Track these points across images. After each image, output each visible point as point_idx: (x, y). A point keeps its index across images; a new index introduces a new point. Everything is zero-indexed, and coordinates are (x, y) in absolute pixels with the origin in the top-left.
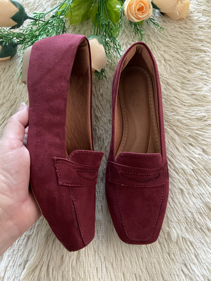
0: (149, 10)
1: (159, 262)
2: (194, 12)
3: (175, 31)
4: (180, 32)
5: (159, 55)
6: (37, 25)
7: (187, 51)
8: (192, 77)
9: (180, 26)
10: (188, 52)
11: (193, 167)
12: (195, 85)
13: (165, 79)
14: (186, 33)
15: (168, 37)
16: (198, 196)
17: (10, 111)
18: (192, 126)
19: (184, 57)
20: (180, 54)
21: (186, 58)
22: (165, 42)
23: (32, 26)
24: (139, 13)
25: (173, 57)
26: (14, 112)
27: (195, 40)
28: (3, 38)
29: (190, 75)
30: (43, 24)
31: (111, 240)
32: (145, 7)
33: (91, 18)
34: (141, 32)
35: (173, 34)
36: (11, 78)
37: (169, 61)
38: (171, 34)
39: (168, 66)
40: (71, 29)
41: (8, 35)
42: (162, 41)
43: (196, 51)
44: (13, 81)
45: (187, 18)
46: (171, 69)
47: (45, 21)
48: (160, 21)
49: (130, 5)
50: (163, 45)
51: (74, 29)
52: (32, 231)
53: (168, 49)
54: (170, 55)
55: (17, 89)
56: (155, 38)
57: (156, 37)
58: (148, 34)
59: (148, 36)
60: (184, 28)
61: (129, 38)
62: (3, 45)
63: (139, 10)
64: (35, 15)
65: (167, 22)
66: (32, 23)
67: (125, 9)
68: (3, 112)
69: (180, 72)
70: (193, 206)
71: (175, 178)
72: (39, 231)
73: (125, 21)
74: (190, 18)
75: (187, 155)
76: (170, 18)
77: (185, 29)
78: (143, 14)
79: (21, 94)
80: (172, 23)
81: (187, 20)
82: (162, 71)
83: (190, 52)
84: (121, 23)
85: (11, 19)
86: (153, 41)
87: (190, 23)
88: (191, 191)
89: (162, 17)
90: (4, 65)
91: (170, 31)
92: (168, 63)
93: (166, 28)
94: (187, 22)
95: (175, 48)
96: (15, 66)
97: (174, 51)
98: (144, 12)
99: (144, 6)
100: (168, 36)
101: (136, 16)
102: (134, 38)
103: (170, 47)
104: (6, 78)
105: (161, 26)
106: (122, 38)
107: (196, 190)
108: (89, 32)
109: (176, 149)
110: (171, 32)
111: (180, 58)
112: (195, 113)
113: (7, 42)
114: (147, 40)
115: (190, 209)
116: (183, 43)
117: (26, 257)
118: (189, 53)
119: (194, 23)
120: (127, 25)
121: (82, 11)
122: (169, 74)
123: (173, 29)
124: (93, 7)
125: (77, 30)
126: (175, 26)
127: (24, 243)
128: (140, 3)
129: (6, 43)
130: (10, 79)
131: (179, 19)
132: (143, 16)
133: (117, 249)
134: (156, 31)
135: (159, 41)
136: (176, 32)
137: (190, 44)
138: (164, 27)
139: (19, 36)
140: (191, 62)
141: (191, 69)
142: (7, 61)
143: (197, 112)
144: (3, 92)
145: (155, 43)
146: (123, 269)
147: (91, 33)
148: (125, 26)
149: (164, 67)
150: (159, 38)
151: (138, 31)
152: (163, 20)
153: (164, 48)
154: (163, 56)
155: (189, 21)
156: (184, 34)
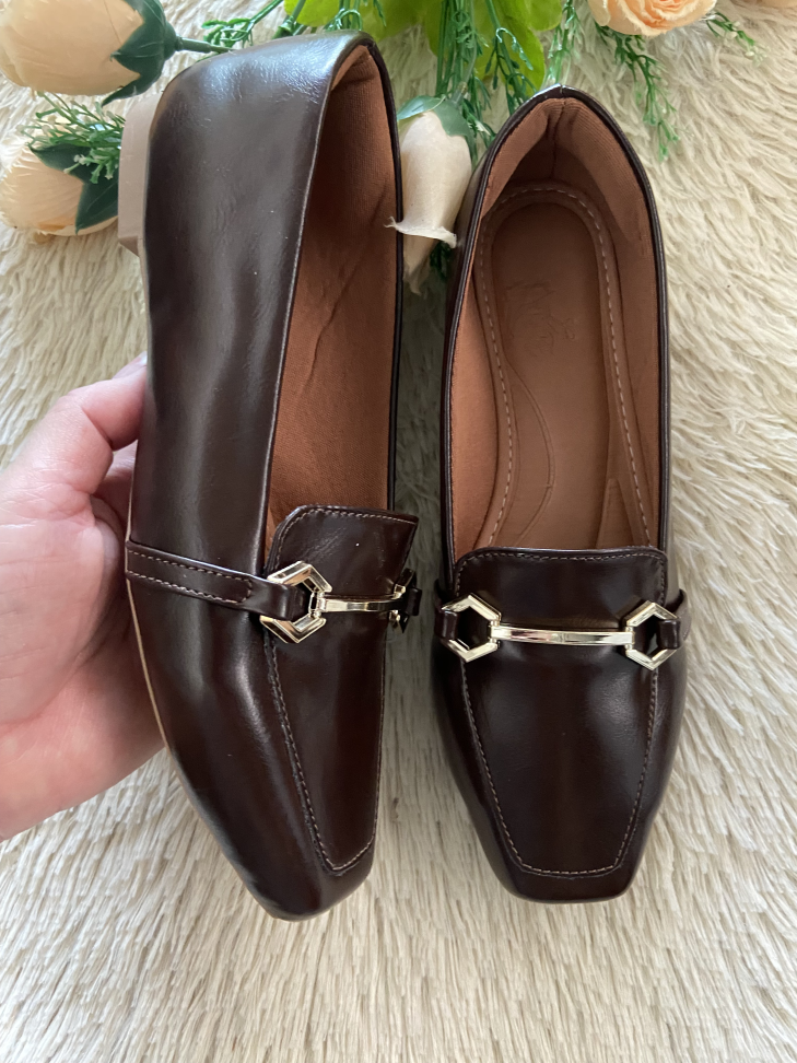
5: (732, 179)
13: (760, 283)
15: (768, 98)
22: (757, 117)
25: (789, 184)
36: (130, 302)
37: (775, 200)
38: (779, 82)
39: (767, 223)
42: (743, 115)
46: (781, 238)
50: (749, 133)
53: (768, 149)
54: (777, 174)
57: (715, 96)
58: (684, 84)
59: (683, 91)
62: (94, 180)
64: (213, 29)
65: (765, 26)
80: (785, 33)
82: (742, 248)
85: (114, 60)
86: (705, 115)
91: (780, 68)
92: (769, 211)
100: (770, 92)
103: (777, 140)
110: (783, 73)
113: (108, 167)
114: (676, 103)
120: (591, 47)
122: (772, 258)
129: (104, 171)
134: (717, 68)
135: (732, 115)
145: (711, 123)
149: (753, 226)
150: (733, 101)
151: (636, 64)
152: (749, 20)
153: (751, 144)
154: (747, 182)
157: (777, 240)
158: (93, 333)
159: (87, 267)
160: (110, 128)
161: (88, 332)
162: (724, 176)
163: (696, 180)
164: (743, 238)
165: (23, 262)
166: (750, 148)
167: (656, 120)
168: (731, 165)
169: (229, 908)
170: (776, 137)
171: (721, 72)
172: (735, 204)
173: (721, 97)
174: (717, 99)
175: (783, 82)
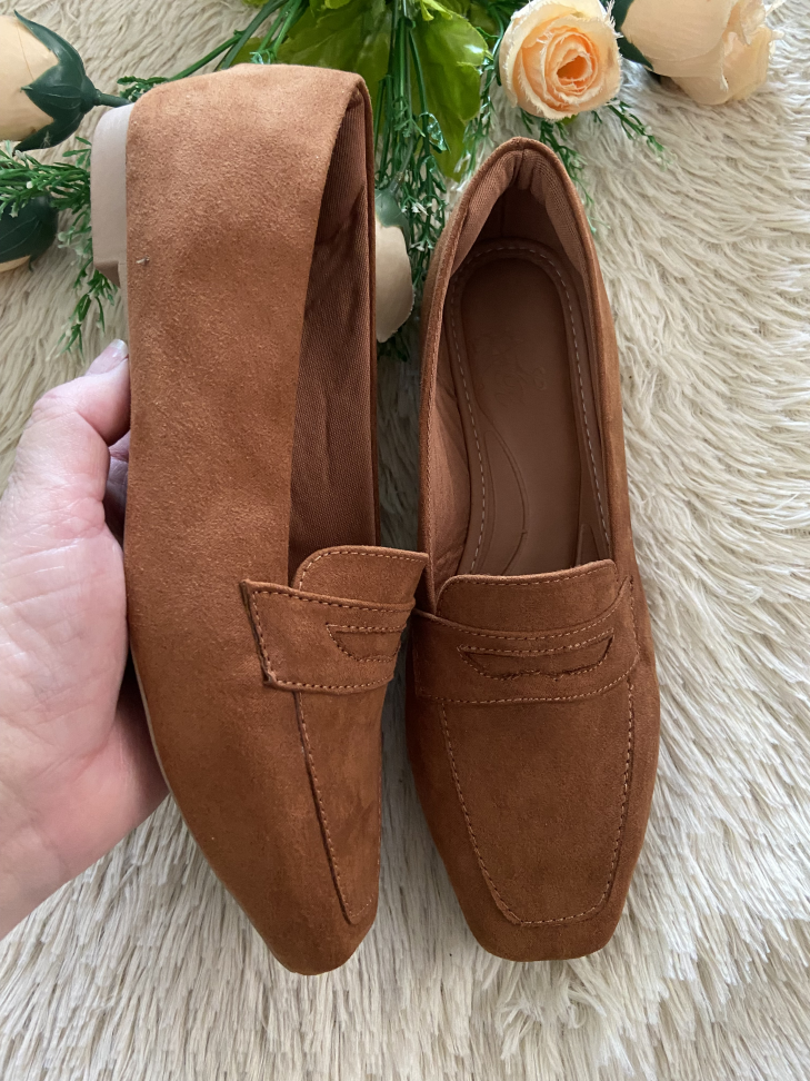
0: (606, 71)
2: (790, 76)
3: (706, 154)
4: (729, 159)
5: (642, 257)
7: (756, 238)
8: (773, 355)
9: (728, 132)
10: (758, 244)
11: (776, 735)
12: (786, 387)
14: (755, 163)
15: (679, 181)
16: (790, 854)
18: (772, 559)
19: (741, 267)
20: (726, 255)
22: (667, 199)
24: (564, 87)
25: (697, 265)
27: (790, 192)
29: (767, 344)
32: (589, 63)
34: (570, 159)
35: (701, 168)
36: (34, 349)
37: (683, 281)
38: (691, 166)
39: (676, 305)
42: (654, 197)
43: (793, 243)
44: (43, 361)
45: (758, 99)
46: (688, 319)
48: (647, 108)
49: (530, 50)
50: (659, 214)
52: (115, 993)
53: (676, 229)
54: (685, 255)
57: (629, 178)
58: (599, 164)
59: (599, 172)
60: (745, 141)
63: (561, 73)
64: (130, 86)
65: (678, 113)
67: (508, 67)
69: (727, 330)
70: (772, 893)
71: (698, 775)
72: (143, 994)
73: (503, 110)
74: (772, 99)
75: (753, 688)
76: (687, 95)
77: (749, 147)
78: (580, 91)
80: (697, 121)
81: (758, 108)
83: (770, 248)
84: (484, 120)
86: (619, 196)
87: (768, 120)
88: (760, 831)
89: (654, 92)
91: (690, 152)
92: (679, 295)
93: (673, 138)
94: (756, 117)
95: (706, 227)
96: (48, 294)
97: (701, 240)
98: (587, 79)
99: (586, 56)
100: (681, 175)
101: (552, 99)
103: (685, 221)
104: (12, 346)
105: (650, 133)
107: (779, 828)
110: (693, 157)
111: (728, 272)
112: (784, 508)
113: (13, 206)
115: (761, 909)
116: (742, 207)
118: (763, 249)
119: (786, 121)
120: (510, 124)
123: (701, 146)
124: (370, 48)
126: (710, 131)
128: (572, 45)
131: (728, 102)
132: (579, 100)
134: (631, 151)
135: (644, 196)
136: (713, 158)
137: (768, 212)
138: (665, 135)
139: (60, 179)
140: (772, 290)
141: (773, 321)
142: (16, 274)
143: (794, 504)
145: (624, 203)
148: (503, 129)
150: (645, 183)
152: (662, 107)
153: (662, 225)
154: (655, 260)
155: (766, 112)
156: (743, 170)
157: (683, 320)
162: (634, 256)
163: (608, 258)
164: (649, 316)
166: (659, 227)
168: (641, 245)
169: (109, 999)
170: (685, 218)
171: (635, 156)
172: (646, 285)
173: (634, 178)
174: (630, 182)
175: (694, 165)
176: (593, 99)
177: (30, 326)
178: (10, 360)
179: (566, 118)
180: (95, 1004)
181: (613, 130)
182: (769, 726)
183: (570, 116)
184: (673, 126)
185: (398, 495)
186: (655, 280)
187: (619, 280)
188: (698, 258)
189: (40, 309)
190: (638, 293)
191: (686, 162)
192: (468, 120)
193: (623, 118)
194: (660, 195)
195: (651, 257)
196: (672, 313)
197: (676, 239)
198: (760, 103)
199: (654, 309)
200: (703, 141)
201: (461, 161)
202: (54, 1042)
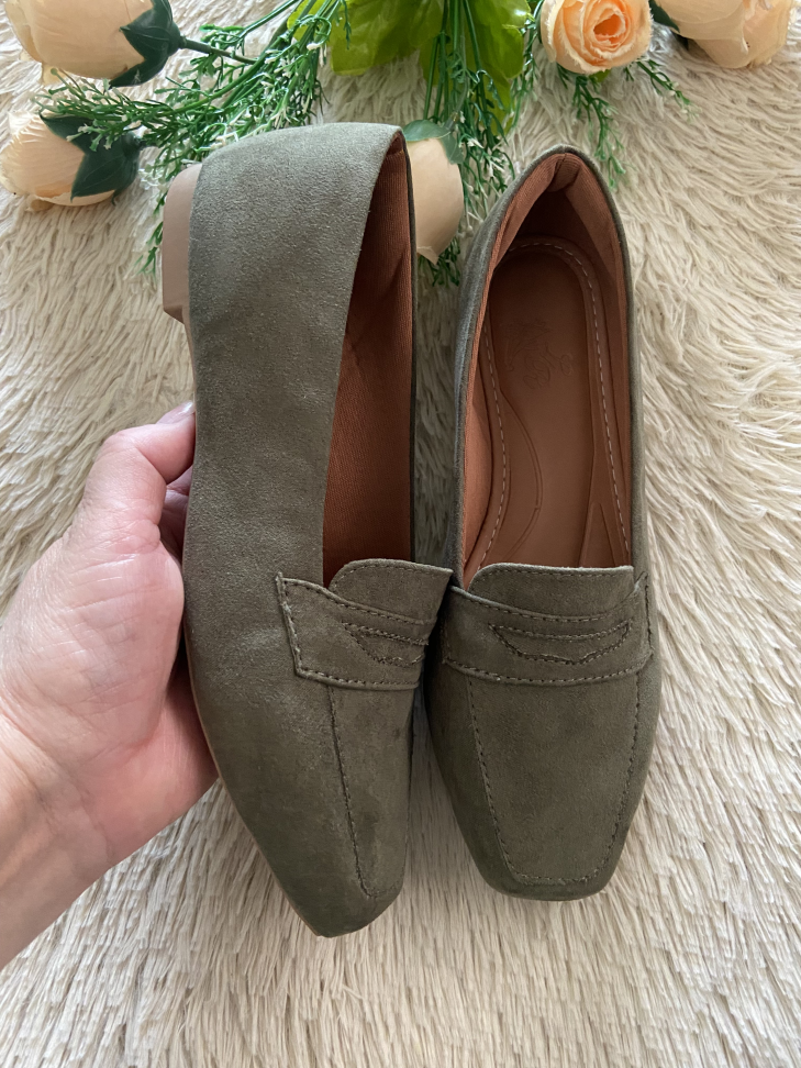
0: (639, 32)
1: (631, 981)
3: (732, 116)
4: (754, 121)
5: (670, 206)
6: (215, 72)
7: (777, 192)
9: (753, 97)
10: (778, 199)
11: (778, 641)
14: (777, 125)
15: (705, 137)
16: (790, 749)
17: (109, 397)
18: (786, 481)
19: (763, 219)
20: (748, 207)
21: (774, 222)
22: (693, 152)
23: (199, 76)
24: (599, 43)
25: (723, 216)
26: (123, 400)
28: (95, 123)
30: (235, 68)
31: (461, 890)
32: (624, 22)
33: (415, 49)
34: (602, 110)
35: (726, 127)
36: (113, 275)
37: (710, 228)
38: (717, 125)
39: (702, 248)
40: (337, 90)
41: (112, 110)
42: (682, 151)
44: (123, 283)
45: (782, 68)
47: (245, 58)
48: (678, 72)
49: (570, 8)
50: (688, 167)
51: (349, 91)
52: (170, 843)
53: (704, 182)
54: (711, 205)
55: (131, 315)
56: (656, 136)
57: (659, 135)
58: (630, 119)
59: (631, 129)
60: (767, 105)
61: (555, 133)
62: (93, 148)
63: (599, 29)
64: (210, 33)
65: (704, 77)
66: (197, 65)
67: (550, 24)
68: (84, 401)
73: (544, 69)
74: (794, 68)
75: (757, 597)
76: (714, 62)
77: (771, 110)
78: (614, 47)
79: (148, 335)
80: (723, 85)
83: (789, 201)
84: (527, 77)
85: (122, 34)
86: (650, 150)
87: (790, 87)
88: (760, 729)
89: (685, 58)
90: (86, 221)
91: (716, 112)
92: (704, 237)
93: (701, 100)
94: (779, 85)
95: (731, 181)
96: (128, 227)
97: (726, 193)
98: (620, 36)
99: (620, 14)
100: (708, 133)
101: (589, 55)
102: (575, 136)
103: (710, 174)
104: (95, 272)
106: (531, 134)
107: (781, 726)
108: (407, 102)
109: (714, 568)
110: (719, 117)
111: (750, 223)
113: (108, 138)
114: (624, 141)
116: (764, 163)
117: (144, 940)
118: (784, 202)
120: (550, 83)
121: (382, 24)
123: (727, 107)
124: (425, 8)
125: (362, 96)
126: (735, 95)
127: (141, 886)
128: (608, 5)
129: (103, 141)
130: (110, 278)
131: (748, 66)
132: (614, 55)
133: (482, 923)
134: (661, 110)
135: (672, 151)
136: (738, 118)
137: (788, 169)
138: (692, 96)
139: (150, 114)
142: (99, 207)
144: (82, 327)
145: (655, 157)
146: (500, 998)
147: (414, 110)
148: (544, 87)
150: (674, 139)
151: (591, 106)
152: (691, 72)
153: (689, 177)
154: (683, 209)
155: (788, 80)
156: (766, 131)
157: (710, 262)
158: (76, 300)
159: (75, 240)
160: (113, 103)
161: (71, 299)
162: (663, 205)
164: (676, 257)
165: (15, 232)
166: (688, 180)
167: (607, 155)
168: (670, 194)
170: (710, 171)
171: (665, 115)
172: (673, 230)
173: (664, 135)
174: (660, 137)
175: (720, 124)
176: (625, 55)
177: (111, 254)
178: (93, 283)
179: (600, 72)
180: (152, 853)
181: (646, 92)
182: (772, 632)
183: (604, 70)
184: (700, 89)
185: (438, 415)
186: (682, 226)
187: (648, 225)
188: (721, 208)
189: (120, 239)
190: (665, 236)
191: (711, 120)
192: (512, 79)
193: (653, 75)
194: (689, 150)
195: (679, 206)
196: (698, 255)
197: (703, 190)
198: (782, 71)
199: (681, 251)
200: (729, 103)
201: (507, 119)
202: (114, 886)
